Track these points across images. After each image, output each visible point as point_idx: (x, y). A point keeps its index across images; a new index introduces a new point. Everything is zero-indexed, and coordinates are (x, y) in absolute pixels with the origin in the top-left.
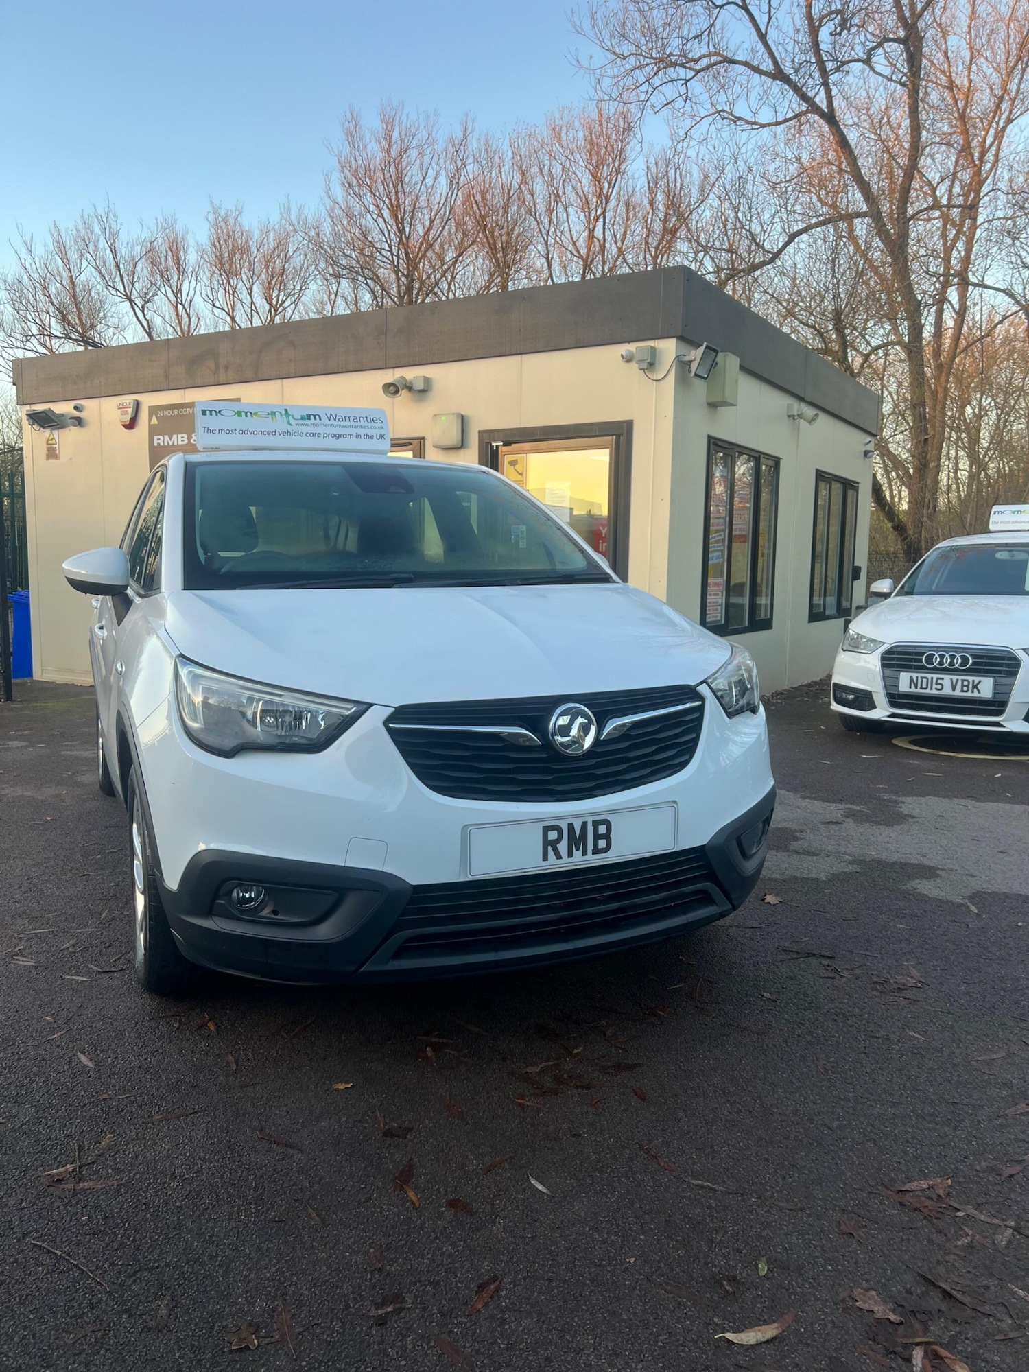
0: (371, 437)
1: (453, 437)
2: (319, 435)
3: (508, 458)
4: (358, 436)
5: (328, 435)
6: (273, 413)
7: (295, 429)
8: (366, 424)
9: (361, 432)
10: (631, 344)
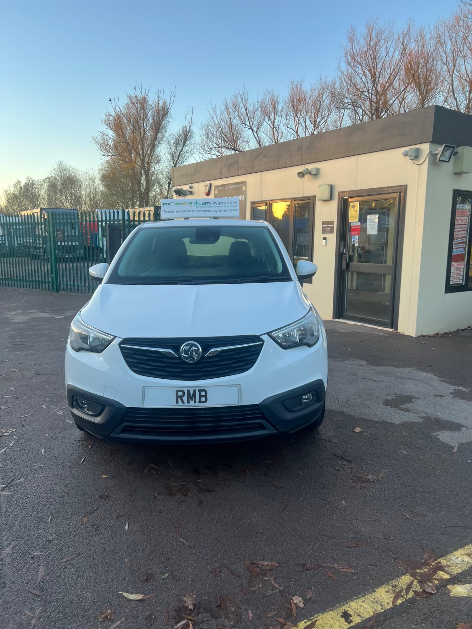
0: (231, 211)
1: (327, 195)
2: (209, 211)
3: (351, 204)
4: (225, 211)
5: (213, 211)
6: (191, 203)
7: (199, 209)
8: (230, 205)
9: (227, 208)
10: (408, 147)
